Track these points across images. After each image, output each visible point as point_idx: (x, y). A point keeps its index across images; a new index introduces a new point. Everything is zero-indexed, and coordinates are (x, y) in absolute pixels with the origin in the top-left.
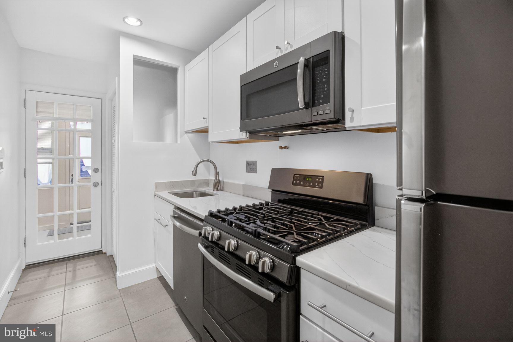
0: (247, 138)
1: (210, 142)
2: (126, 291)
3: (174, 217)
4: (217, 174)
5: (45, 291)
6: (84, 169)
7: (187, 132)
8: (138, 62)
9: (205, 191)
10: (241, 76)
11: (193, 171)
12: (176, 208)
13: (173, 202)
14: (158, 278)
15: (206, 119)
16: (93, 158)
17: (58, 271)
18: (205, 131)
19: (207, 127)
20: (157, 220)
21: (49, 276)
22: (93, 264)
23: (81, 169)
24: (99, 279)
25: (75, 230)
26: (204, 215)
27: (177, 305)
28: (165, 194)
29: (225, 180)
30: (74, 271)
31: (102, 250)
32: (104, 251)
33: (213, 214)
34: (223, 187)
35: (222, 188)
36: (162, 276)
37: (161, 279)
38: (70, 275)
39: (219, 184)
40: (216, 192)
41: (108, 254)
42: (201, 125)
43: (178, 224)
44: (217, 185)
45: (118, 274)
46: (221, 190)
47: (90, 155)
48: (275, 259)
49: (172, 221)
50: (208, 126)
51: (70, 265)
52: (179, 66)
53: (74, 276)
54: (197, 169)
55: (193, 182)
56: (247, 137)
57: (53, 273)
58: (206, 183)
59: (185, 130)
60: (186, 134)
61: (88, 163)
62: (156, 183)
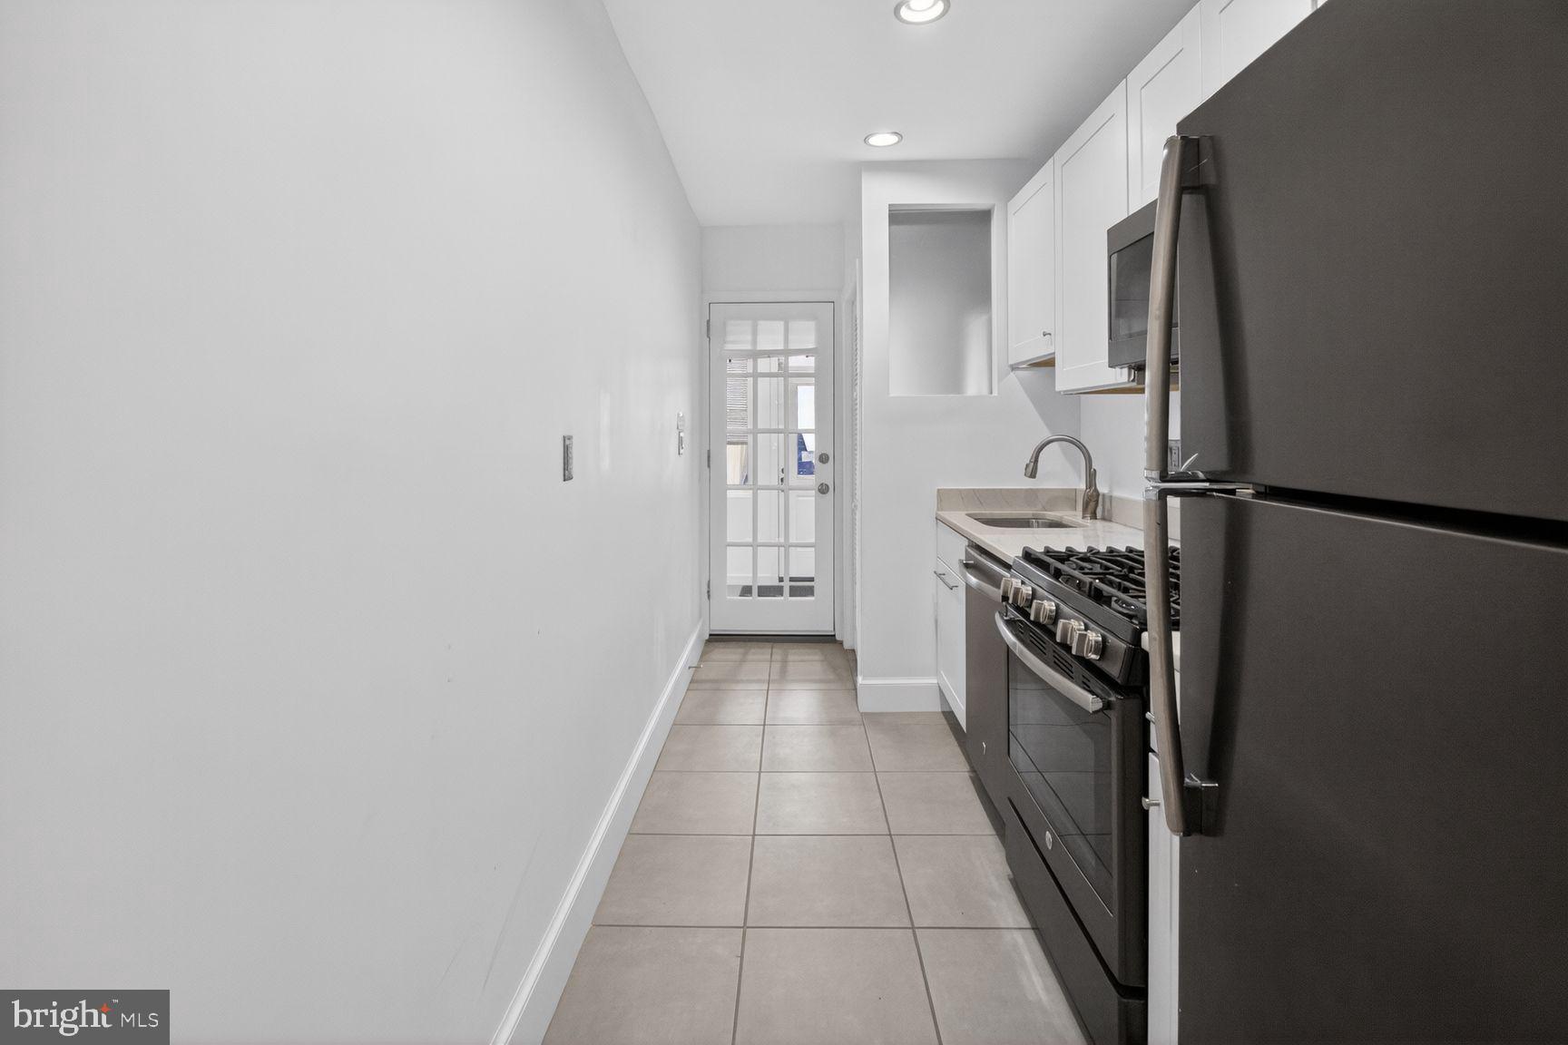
0: (1133, 381)
1: (1060, 392)
2: (874, 719)
3: (967, 566)
4: (1091, 476)
5: (738, 682)
6: (805, 457)
7: (1014, 368)
8: (898, 216)
9: (1061, 517)
10: (1109, 232)
11: (1027, 466)
12: (972, 546)
13: (968, 533)
14: (943, 712)
15: (1050, 334)
16: (818, 432)
17: (759, 655)
18: (1048, 363)
19: (1052, 356)
20: (939, 575)
21: (743, 661)
22: (817, 658)
23: (800, 459)
24: (822, 686)
25: (786, 591)
26: (1013, 556)
27: (973, 770)
28: (959, 518)
29: (1116, 494)
30: (785, 662)
31: (834, 636)
32: (838, 638)
33: (1033, 556)
34: (1110, 511)
35: (1106, 513)
36: (952, 712)
37: (949, 716)
38: (776, 666)
39: (1097, 502)
40: (1088, 522)
41: (846, 646)
42: (1040, 352)
43: (973, 580)
44: (1092, 504)
45: (860, 680)
46: (1104, 519)
47: (812, 427)
48: (1108, 635)
49: (965, 577)
50: (1054, 353)
51: (778, 651)
52: (994, 205)
53: (784, 671)
54: (1036, 461)
55: (1031, 495)
56: (1132, 377)
57: (750, 657)
58: (1067, 497)
59: (1011, 362)
60: (1012, 374)
61: (810, 441)
62: (938, 490)
